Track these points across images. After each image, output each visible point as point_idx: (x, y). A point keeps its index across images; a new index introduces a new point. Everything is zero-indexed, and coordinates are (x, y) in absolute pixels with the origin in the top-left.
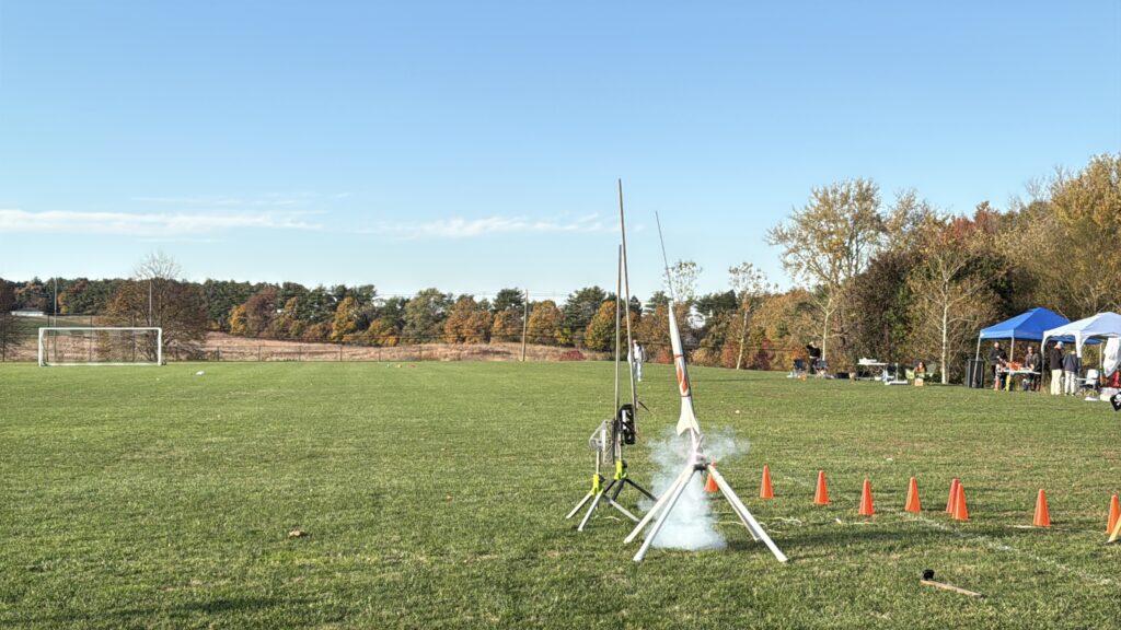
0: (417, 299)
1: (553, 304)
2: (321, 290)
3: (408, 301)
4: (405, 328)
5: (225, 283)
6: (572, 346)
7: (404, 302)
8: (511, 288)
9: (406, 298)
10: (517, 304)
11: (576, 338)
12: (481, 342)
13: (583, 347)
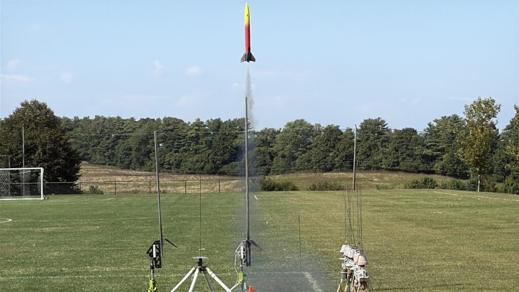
0: (286, 131)
1: (414, 131)
2: (199, 124)
3: (279, 132)
5: (111, 119)
7: (274, 133)
9: (277, 129)
10: (380, 133)
11: (437, 166)
12: (345, 171)
13: (444, 174)
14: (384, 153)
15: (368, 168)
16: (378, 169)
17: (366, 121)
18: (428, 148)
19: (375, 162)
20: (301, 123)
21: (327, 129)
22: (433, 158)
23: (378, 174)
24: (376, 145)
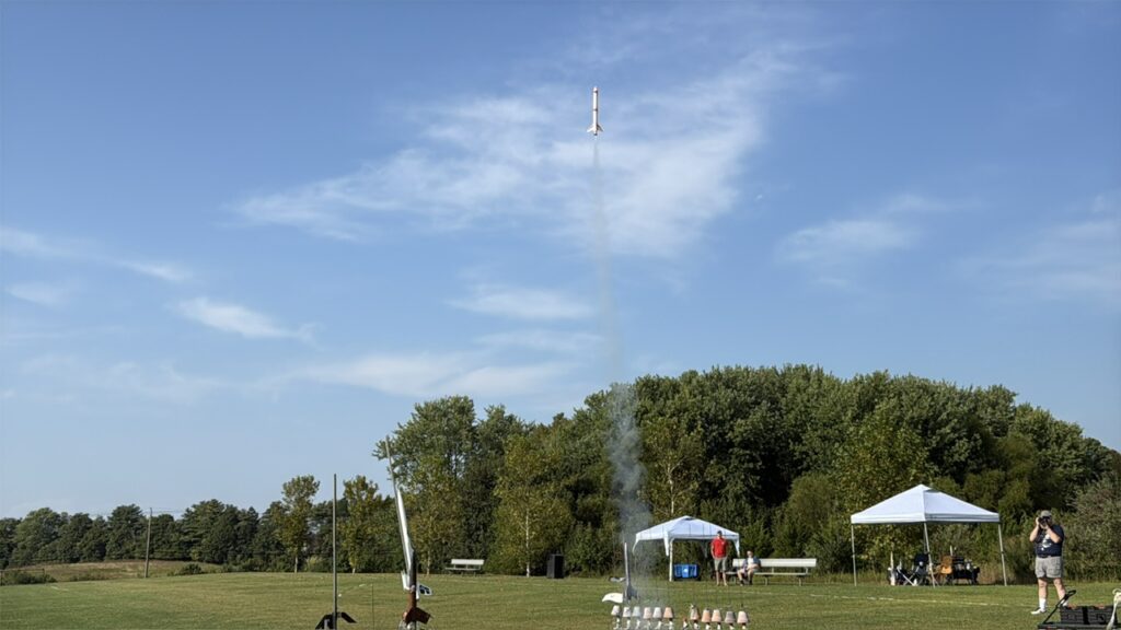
0: (27, 520)
1: (171, 518)
3: (19, 522)
4: (14, 551)
6: (190, 559)
7: (14, 523)
8: (128, 504)
9: (17, 518)
10: (135, 520)
11: (194, 552)
12: (95, 561)
13: (201, 560)
14: (137, 541)
15: (119, 558)
16: (132, 558)
17: (119, 508)
18: (186, 534)
19: (128, 552)
20: (46, 511)
21: (75, 517)
22: (190, 544)
23: (131, 564)
24: (128, 533)
